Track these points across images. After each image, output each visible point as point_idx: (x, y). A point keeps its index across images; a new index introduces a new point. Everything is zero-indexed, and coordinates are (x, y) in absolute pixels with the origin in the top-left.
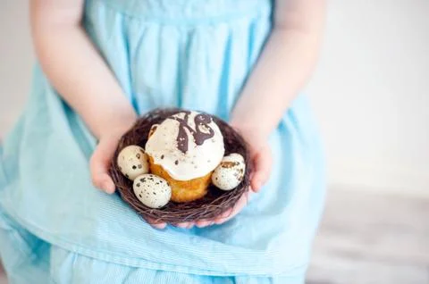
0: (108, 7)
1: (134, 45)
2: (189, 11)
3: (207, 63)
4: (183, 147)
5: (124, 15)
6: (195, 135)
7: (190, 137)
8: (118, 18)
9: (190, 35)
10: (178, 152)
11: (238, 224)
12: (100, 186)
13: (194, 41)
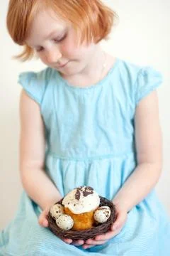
0: (54, 158)
1: (64, 172)
2: (89, 154)
3: (97, 176)
4: (78, 197)
5: (60, 159)
6: (84, 192)
7: (82, 194)
8: (58, 161)
9: (90, 165)
10: (76, 200)
11: (110, 245)
12: (41, 224)
13: (92, 167)
